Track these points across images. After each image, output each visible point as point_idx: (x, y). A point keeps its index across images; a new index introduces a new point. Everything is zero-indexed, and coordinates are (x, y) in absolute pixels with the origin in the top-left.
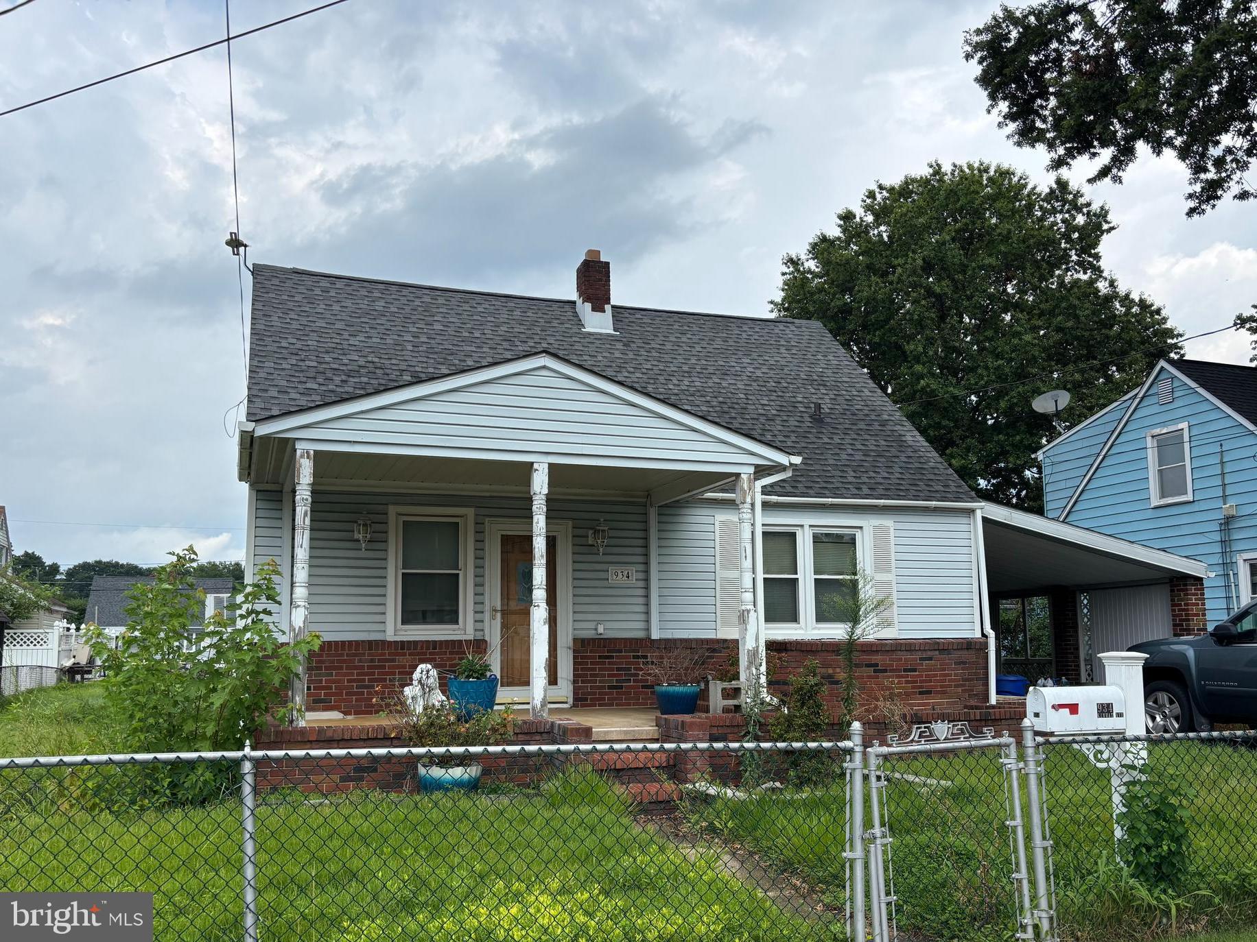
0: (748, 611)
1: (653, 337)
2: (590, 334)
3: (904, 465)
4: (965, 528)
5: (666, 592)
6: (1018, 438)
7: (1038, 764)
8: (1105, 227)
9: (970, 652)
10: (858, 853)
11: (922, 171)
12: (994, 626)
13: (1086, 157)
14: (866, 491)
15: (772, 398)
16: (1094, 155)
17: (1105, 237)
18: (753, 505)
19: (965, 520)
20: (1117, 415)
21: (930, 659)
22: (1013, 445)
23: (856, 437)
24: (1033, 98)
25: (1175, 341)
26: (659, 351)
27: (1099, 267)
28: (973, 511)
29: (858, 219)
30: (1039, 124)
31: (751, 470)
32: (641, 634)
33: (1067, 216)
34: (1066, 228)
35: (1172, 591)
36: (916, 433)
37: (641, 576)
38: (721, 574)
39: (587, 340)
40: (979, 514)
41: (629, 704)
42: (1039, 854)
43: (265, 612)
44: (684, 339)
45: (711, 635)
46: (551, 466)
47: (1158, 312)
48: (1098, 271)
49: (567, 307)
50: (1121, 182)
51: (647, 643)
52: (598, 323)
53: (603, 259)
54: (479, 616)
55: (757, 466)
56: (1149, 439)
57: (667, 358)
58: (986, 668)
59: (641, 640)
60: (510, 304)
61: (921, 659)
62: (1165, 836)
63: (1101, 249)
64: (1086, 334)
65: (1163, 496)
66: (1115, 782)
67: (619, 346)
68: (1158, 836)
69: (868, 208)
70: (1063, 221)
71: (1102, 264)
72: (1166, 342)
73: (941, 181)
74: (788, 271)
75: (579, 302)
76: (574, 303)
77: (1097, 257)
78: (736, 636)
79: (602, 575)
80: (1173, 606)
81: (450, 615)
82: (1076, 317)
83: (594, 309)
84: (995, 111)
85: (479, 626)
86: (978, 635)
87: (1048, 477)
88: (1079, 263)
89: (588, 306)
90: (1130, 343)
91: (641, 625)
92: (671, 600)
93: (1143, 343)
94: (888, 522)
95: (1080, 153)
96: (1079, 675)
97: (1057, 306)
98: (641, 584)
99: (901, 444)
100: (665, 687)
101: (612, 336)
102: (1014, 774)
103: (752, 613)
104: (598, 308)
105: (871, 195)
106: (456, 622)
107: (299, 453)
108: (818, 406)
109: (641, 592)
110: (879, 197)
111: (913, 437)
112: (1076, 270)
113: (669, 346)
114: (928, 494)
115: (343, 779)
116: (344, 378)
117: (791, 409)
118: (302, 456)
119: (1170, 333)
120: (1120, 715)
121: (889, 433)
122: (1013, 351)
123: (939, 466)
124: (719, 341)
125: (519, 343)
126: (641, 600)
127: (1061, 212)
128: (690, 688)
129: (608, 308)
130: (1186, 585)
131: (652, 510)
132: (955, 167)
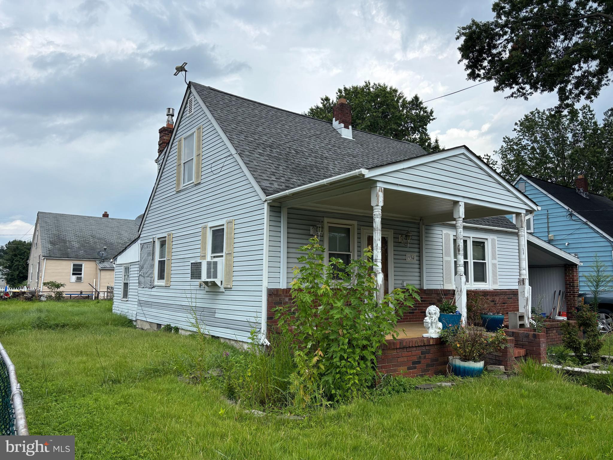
1: (368, 143)
2: (346, 139)
5: (428, 267)
14: (487, 223)
17: (430, 122)
21: (511, 298)
32: (420, 287)
35: (565, 270)
37: (417, 258)
38: (445, 258)
39: (346, 141)
44: (379, 146)
49: (329, 124)
52: (346, 134)
61: (508, 298)
63: (428, 126)
67: (360, 146)
79: (404, 257)
80: (566, 276)
89: (342, 125)
91: (418, 282)
92: (428, 270)
94: (495, 237)
98: (417, 262)
101: (354, 141)
104: (346, 127)
107: (378, 188)
109: (417, 266)
114: (505, 225)
118: (379, 191)
124: (391, 148)
125: (322, 140)
126: (418, 270)
128: (501, 316)
130: (573, 268)
131: (423, 226)
132: (375, 84)
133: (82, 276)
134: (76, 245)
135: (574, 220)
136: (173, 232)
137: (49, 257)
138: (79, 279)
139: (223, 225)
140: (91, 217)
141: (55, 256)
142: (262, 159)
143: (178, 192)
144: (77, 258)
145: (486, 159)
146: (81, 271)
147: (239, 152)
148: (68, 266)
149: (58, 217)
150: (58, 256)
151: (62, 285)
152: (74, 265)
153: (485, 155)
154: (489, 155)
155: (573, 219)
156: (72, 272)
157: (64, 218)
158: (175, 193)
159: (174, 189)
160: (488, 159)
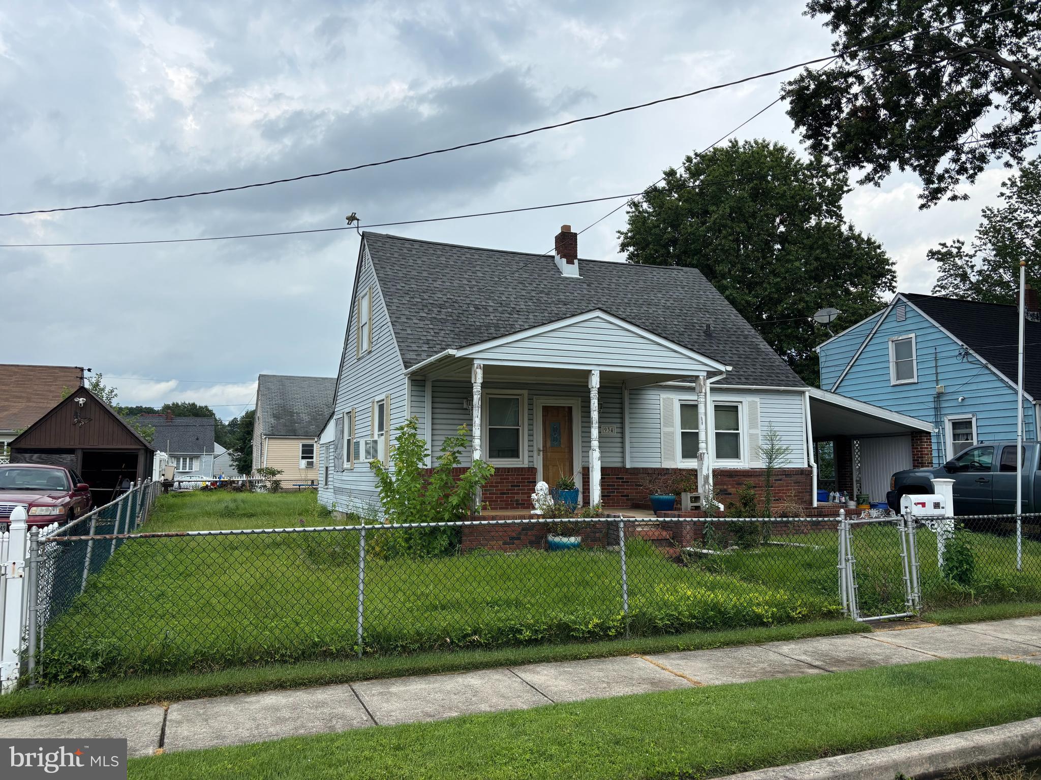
0: (704, 453)
1: (602, 280)
2: (567, 278)
3: (762, 364)
4: (799, 402)
5: (634, 440)
6: (789, 331)
7: (913, 528)
8: (845, 188)
9: (803, 476)
10: (843, 565)
11: (725, 144)
12: (816, 461)
13: (857, 168)
14: (744, 380)
15: (680, 320)
16: (863, 167)
17: (844, 195)
18: (705, 393)
19: (799, 398)
20: (869, 326)
21: (780, 480)
22: (786, 335)
23: (731, 345)
24: (821, 126)
25: (890, 267)
26: (608, 289)
27: (841, 214)
28: (803, 392)
29: (678, 175)
30: (824, 142)
31: (705, 374)
32: (619, 465)
33: (821, 180)
34: (820, 189)
35: (913, 440)
36: (765, 343)
37: (619, 430)
38: (664, 429)
39: (566, 282)
40: (807, 394)
41: (614, 506)
42: (914, 568)
43: (459, 452)
44: (621, 281)
45: (657, 466)
46: (601, 372)
47: (879, 247)
48: (840, 218)
49: (549, 260)
50: (879, 186)
51: (623, 470)
52: (571, 271)
53: (572, 231)
54: (531, 454)
55: (708, 372)
56: (890, 343)
57: (614, 294)
58: (811, 485)
59: (620, 468)
60: (516, 258)
61: (775, 480)
62: (964, 562)
63: (842, 202)
64: (834, 261)
65: (898, 379)
66: (939, 538)
67: (585, 286)
68: (961, 562)
69: (688, 169)
70: (819, 183)
71: (843, 212)
72: (884, 268)
73: (737, 152)
74: (631, 210)
75: (557, 258)
76: (553, 257)
77: (840, 208)
78: (696, 467)
80: (913, 448)
81: (515, 453)
82: (828, 250)
83: (568, 263)
84: (797, 132)
85: (531, 459)
86: (806, 466)
87: (823, 364)
88: (828, 212)
89: (564, 260)
90: (861, 268)
91: (620, 460)
92: (635, 445)
93: (869, 268)
94: (756, 399)
95: (853, 166)
96: (853, 490)
97: (816, 242)
98: (619, 435)
99: (758, 351)
100: (656, 496)
101: (579, 279)
102: (903, 533)
103: (706, 454)
104: (570, 262)
105: (689, 159)
106: (518, 457)
107: (476, 365)
108: (708, 326)
109: (619, 440)
110: (694, 161)
111: (764, 346)
112: (825, 216)
113: (613, 286)
114: (778, 382)
115: (504, 544)
116: (439, 309)
117: (692, 327)
118: (477, 368)
119: (886, 262)
120: (943, 508)
121: (750, 343)
122: (786, 272)
123: (782, 364)
124: (641, 283)
125: (527, 285)
126: (620, 445)
127: (816, 177)
128: (671, 496)
129: (576, 261)
130: (921, 436)
131: (626, 391)
132: (746, 142)
133: (314, 460)
134: (306, 418)
135: (970, 362)
136: (355, 406)
137: (273, 435)
138: (310, 465)
139: (383, 400)
140: (327, 378)
141: (280, 434)
142: (421, 324)
143: (359, 359)
144: (308, 435)
145: (955, 247)
146: (312, 453)
147: (394, 319)
148: (295, 447)
149: (283, 380)
150: (282, 434)
151: (279, 472)
152: (303, 446)
153: (954, 242)
154: (961, 240)
155: (970, 360)
156: (301, 455)
157: (291, 381)
158: (356, 361)
159: (355, 357)
160: (959, 248)
